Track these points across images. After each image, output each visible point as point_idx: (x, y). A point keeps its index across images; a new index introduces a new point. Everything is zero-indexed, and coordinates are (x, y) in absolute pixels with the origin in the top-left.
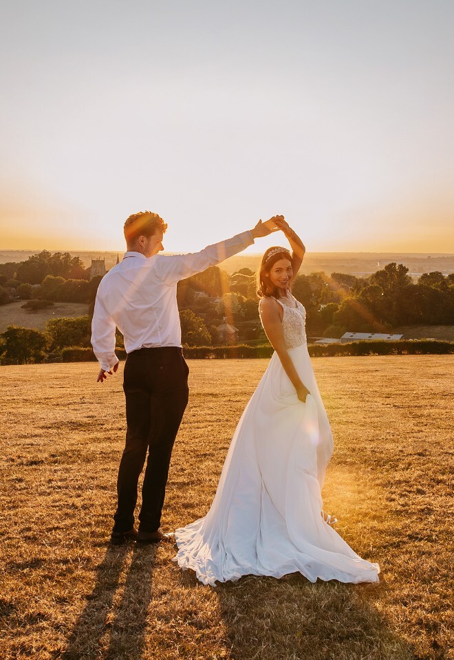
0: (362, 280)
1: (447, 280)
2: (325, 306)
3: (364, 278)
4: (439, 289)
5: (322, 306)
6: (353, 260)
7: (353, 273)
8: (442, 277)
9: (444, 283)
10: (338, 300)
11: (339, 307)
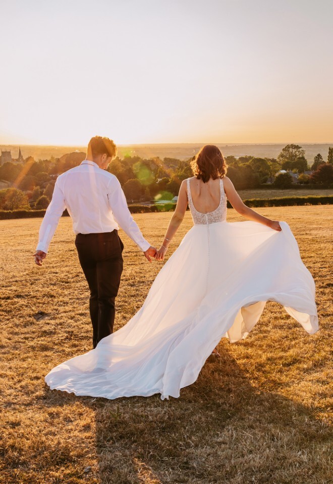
0: (183, 162)
1: (238, 161)
2: (161, 179)
3: (185, 161)
4: (233, 167)
5: (159, 180)
6: (178, 148)
7: (178, 158)
8: (235, 159)
9: (236, 163)
10: (168, 176)
11: (170, 180)
